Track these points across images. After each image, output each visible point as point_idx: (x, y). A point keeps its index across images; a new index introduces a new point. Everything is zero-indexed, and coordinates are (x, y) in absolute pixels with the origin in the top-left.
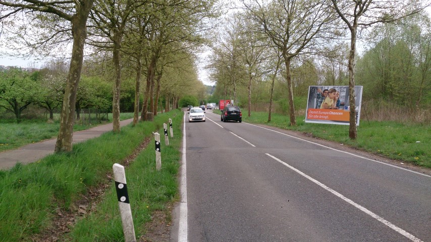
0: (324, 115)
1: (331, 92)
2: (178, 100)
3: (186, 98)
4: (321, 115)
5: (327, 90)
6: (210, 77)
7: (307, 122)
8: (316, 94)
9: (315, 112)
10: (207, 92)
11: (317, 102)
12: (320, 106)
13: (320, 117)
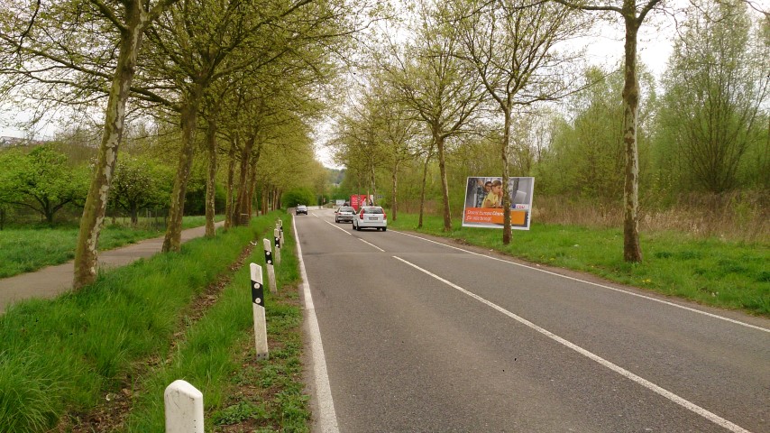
0: (486, 216)
1: (495, 186)
2: (280, 194)
3: (295, 192)
4: (483, 216)
5: (490, 183)
6: (334, 159)
7: (464, 225)
8: (477, 188)
9: (474, 213)
10: (330, 181)
11: (477, 198)
12: (481, 204)
13: (482, 219)
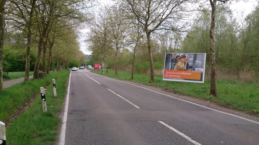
0: (177, 75)
1: (182, 58)
3: (72, 62)
5: (179, 56)
8: (171, 59)
9: (170, 73)
11: (171, 65)
12: (174, 68)
13: (174, 76)
